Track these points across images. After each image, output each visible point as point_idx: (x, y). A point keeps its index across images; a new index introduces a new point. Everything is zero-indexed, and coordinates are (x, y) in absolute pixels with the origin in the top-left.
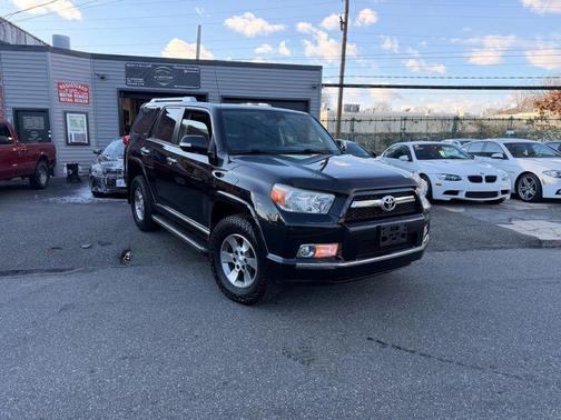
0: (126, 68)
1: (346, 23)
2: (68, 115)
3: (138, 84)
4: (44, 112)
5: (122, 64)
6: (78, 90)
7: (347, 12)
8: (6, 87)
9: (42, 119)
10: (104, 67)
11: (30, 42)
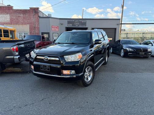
0: (68, 21)
1: (123, 6)
2: (54, 34)
3: (70, 26)
4: (48, 33)
5: (67, 21)
6: (56, 28)
7: (124, 3)
8: (40, 27)
9: (48, 35)
10: (62, 21)
11: (45, 16)
